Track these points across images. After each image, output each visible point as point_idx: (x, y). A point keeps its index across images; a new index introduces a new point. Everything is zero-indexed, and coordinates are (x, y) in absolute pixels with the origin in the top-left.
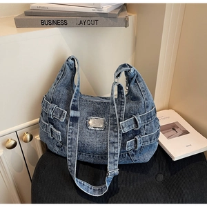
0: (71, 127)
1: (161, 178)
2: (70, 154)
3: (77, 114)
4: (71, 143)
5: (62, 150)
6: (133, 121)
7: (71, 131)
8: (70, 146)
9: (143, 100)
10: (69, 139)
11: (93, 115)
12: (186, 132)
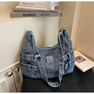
0: (39, 62)
1: (77, 80)
2: (42, 74)
3: (39, 55)
4: (42, 69)
5: (36, 75)
6: (67, 56)
7: (40, 64)
8: (41, 70)
9: (69, 46)
10: (40, 68)
11: (47, 56)
12: (85, 60)
